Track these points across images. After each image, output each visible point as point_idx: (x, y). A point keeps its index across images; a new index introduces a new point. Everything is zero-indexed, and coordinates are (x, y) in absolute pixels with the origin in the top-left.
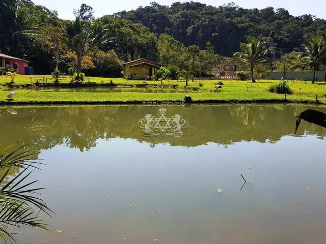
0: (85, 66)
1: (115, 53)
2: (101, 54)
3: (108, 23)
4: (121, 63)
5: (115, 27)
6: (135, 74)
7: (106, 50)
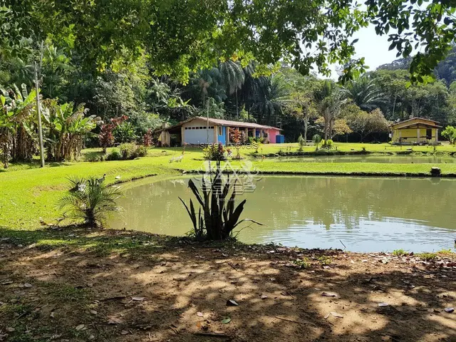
0: (340, 132)
1: (380, 113)
2: (363, 115)
3: (376, 77)
4: (387, 123)
5: (385, 80)
6: (406, 138)
7: (368, 110)
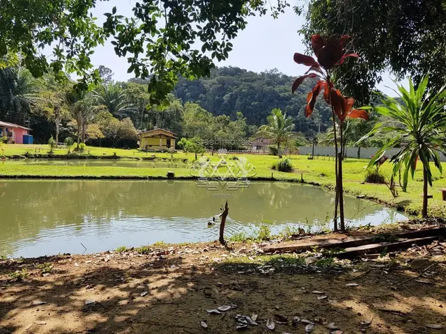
0: (93, 136)
1: (130, 121)
2: (115, 122)
3: (127, 88)
4: (137, 132)
5: (135, 92)
6: (151, 146)
7: (120, 118)
